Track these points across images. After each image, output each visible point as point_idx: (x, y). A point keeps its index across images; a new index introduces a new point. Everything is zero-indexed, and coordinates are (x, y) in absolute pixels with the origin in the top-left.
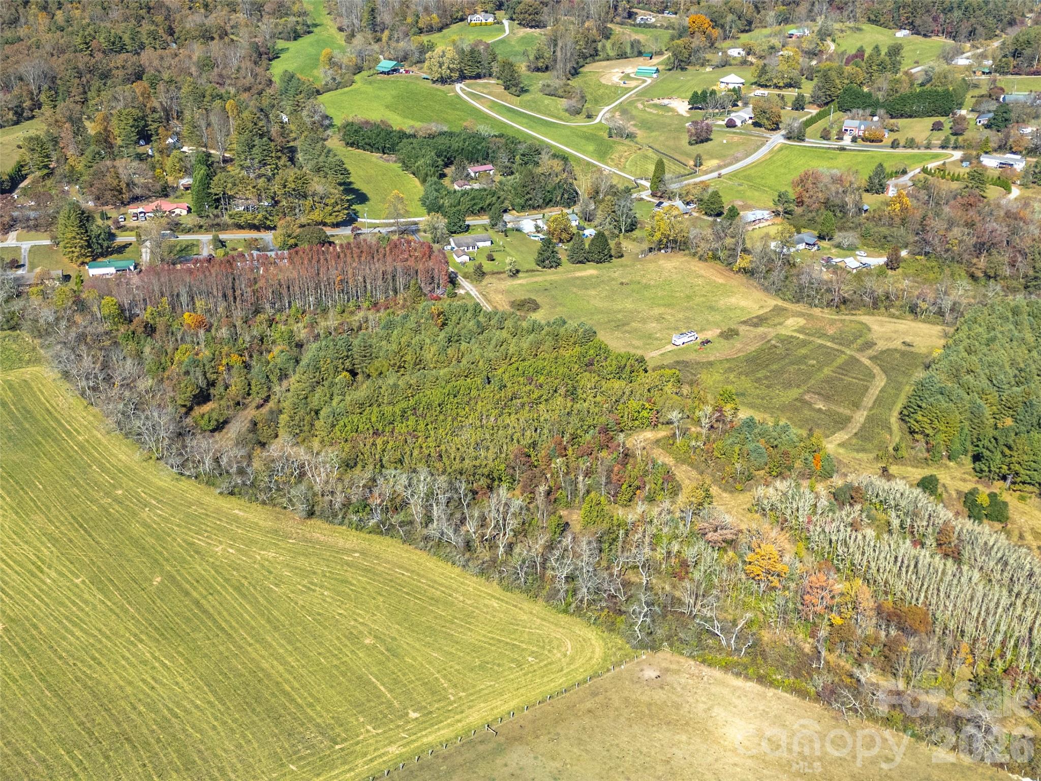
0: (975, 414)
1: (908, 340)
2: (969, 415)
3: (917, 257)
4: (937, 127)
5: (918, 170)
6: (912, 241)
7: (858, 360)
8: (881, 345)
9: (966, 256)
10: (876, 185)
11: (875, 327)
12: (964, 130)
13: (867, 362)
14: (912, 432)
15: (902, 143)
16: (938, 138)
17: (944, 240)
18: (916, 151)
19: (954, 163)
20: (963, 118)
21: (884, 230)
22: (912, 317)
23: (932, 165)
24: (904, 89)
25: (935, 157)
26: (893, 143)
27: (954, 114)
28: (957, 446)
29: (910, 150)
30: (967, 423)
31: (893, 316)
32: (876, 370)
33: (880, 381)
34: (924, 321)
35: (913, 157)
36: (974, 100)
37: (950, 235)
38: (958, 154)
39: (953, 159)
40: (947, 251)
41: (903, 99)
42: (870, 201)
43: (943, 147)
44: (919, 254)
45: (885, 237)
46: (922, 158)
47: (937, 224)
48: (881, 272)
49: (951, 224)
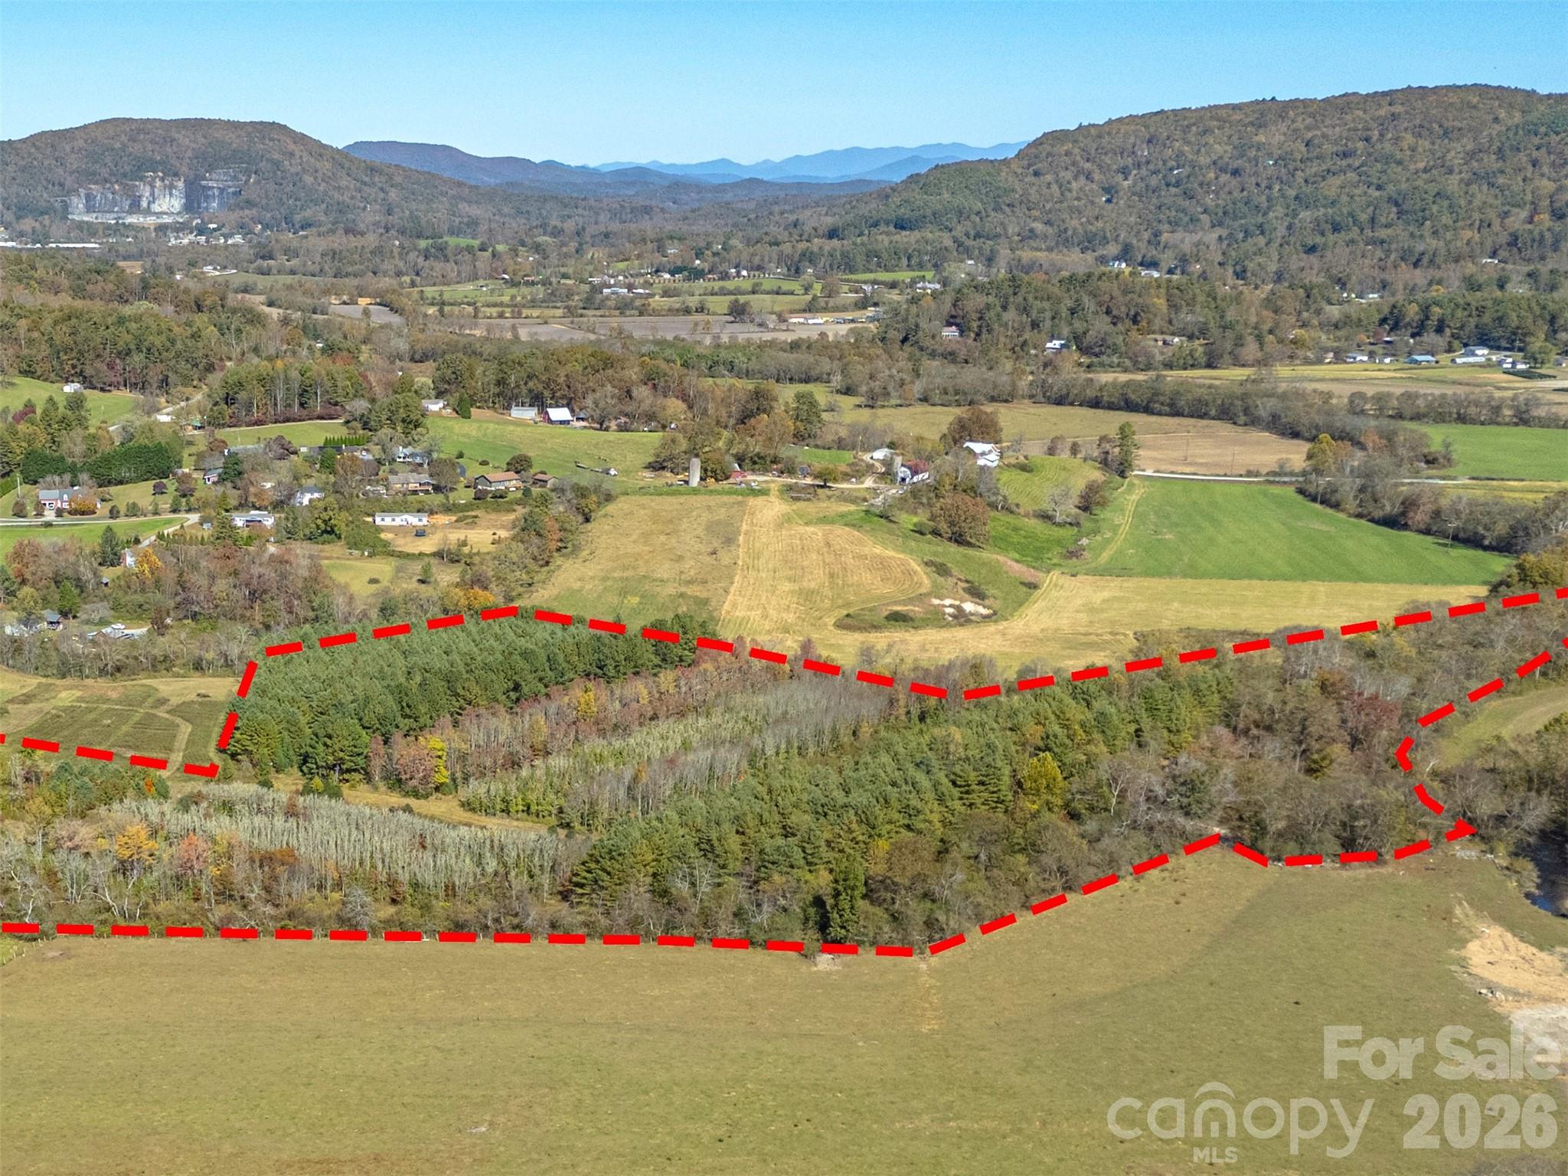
0: (292, 723)
1: (203, 692)
2: (284, 725)
3: (186, 622)
4: (159, 490)
5: (153, 538)
6: (173, 605)
7: (155, 716)
8: (175, 701)
9: (239, 612)
10: (110, 557)
11: (161, 687)
12: (193, 490)
13: (166, 716)
14: (233, 756)
15: (123, 510)
16: (166, 502)
17: (211, 598)
18: (142, 519)
19: (192, 526)
20: (188, 476)
21: (139, 598)
22: (198, 674)
23: (169, 530)
24: (105, 448)
25: (169, 522)
26: (111, 512)
27: (175, 474)
28: (281, 758)
29: (134, 519)
30: (286, 733)
31: (178, 675)
32: (178, 720)
33: (186, 729)
34: (213, 676)
35: (142, 524)
36: (194, 458)
37: (214, 589)
38: (194, 518)
39: (189, 523)
40: (217, 606)
41: (107, 460)
42: (108, 574)
43: (174, 511)
44: (186, 617)
45: (140, 606)
46: (152, 526)
47: (199, 580)
48: (149, 638)
49: (213, 578)
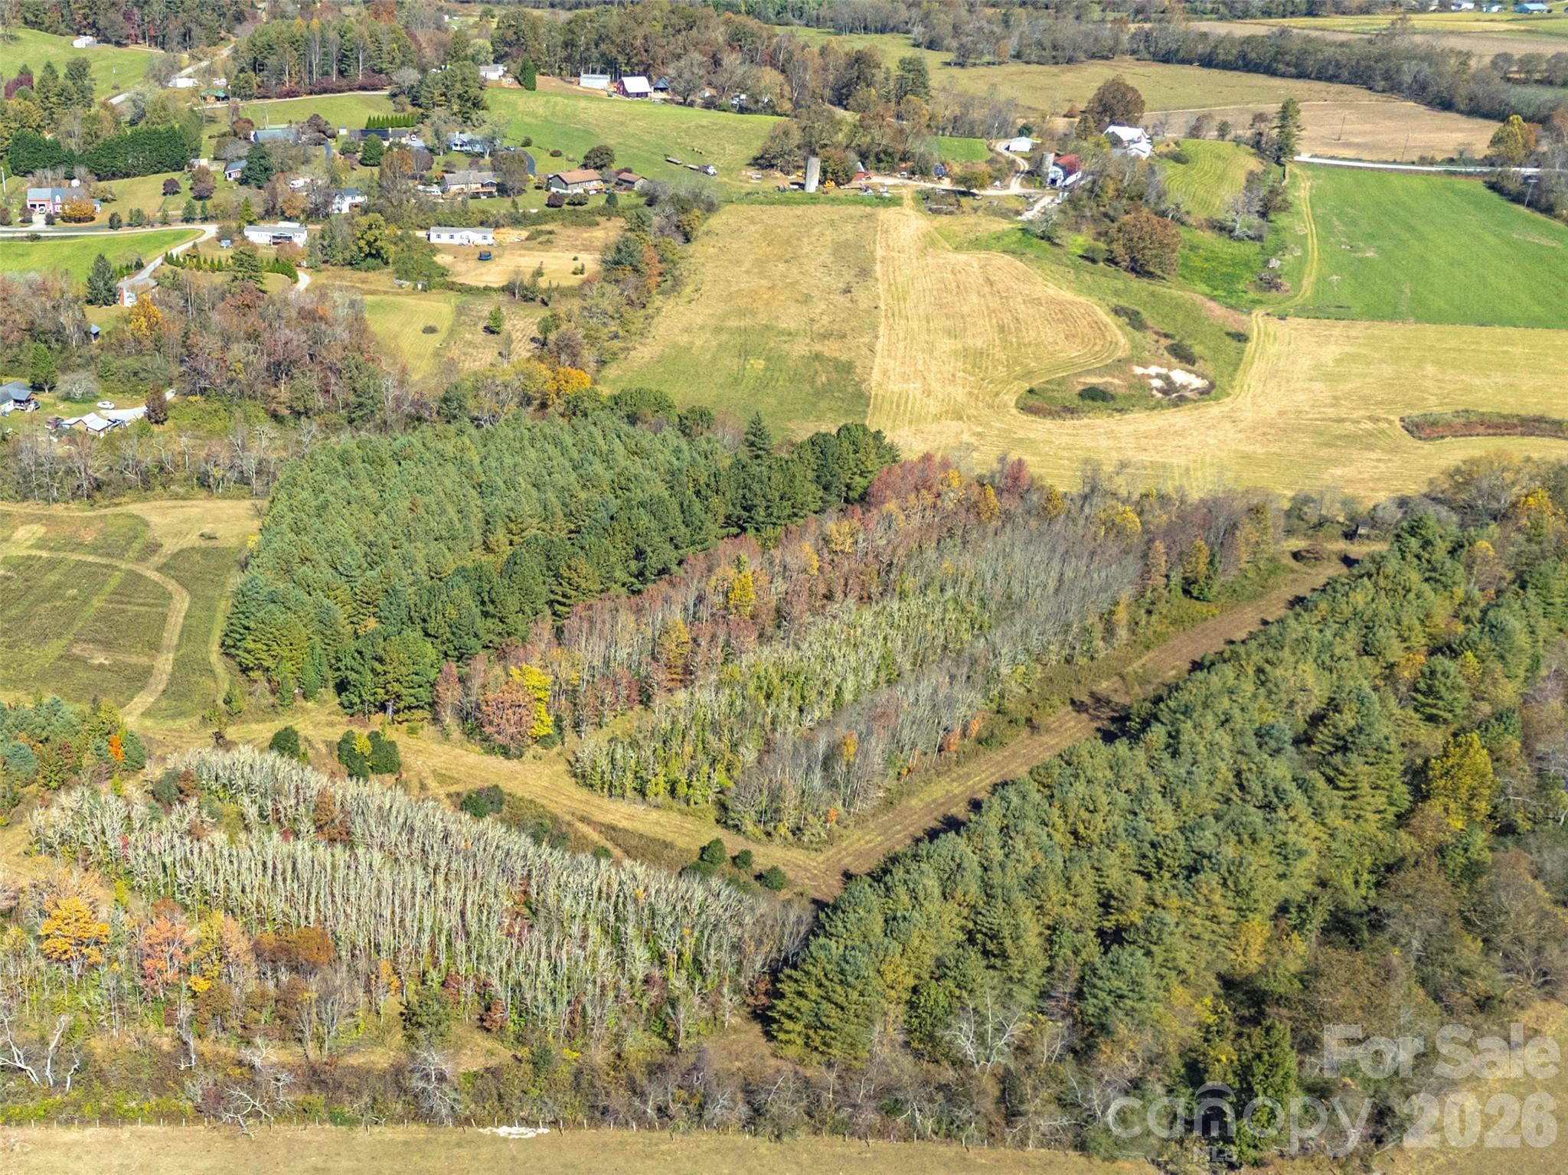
0: (325, 621)
1: (206, 530)
2: (317, 626)
3: (192, 398)
4: (171, 189)
5: (159, 261)
6: (176, 374)
7: (140, 576)
8: (170, 546)
9: (259, 387)
10: (103, 293)
11: (154, 519)
12: (211, 190)
13: (155, 576)
14: (245, 670)
15: (125, 220)
16: (176, 206)
17: (223, 365)
18: (149, 230)
19: (208, 243)
20: (205, 172)
21: (132, 363)
22: (204, 493)
23: (178, 250)
24: (108, 132)
25: (179, 237)
26: (111, 220)
27: (191, 166)
28: (311, 676)
29: (139, 230)
30: (317, 639)
31: (176, 497)
32: (172, 586)
33: (182, 602)
34: (224, 497)
35: (147, 239)
36: (214, 141)
37: (229, 356)
38: (211, 230)
39: (205, 238)
40: (231, 381)
41: (110, 148)
42: (99, 318)
43: (187, 220)
44: (192, 393)
45: (136, 374)
46: (159, 241)
47: (209, 343)
48: (142, 430)
49: (227, 340)
